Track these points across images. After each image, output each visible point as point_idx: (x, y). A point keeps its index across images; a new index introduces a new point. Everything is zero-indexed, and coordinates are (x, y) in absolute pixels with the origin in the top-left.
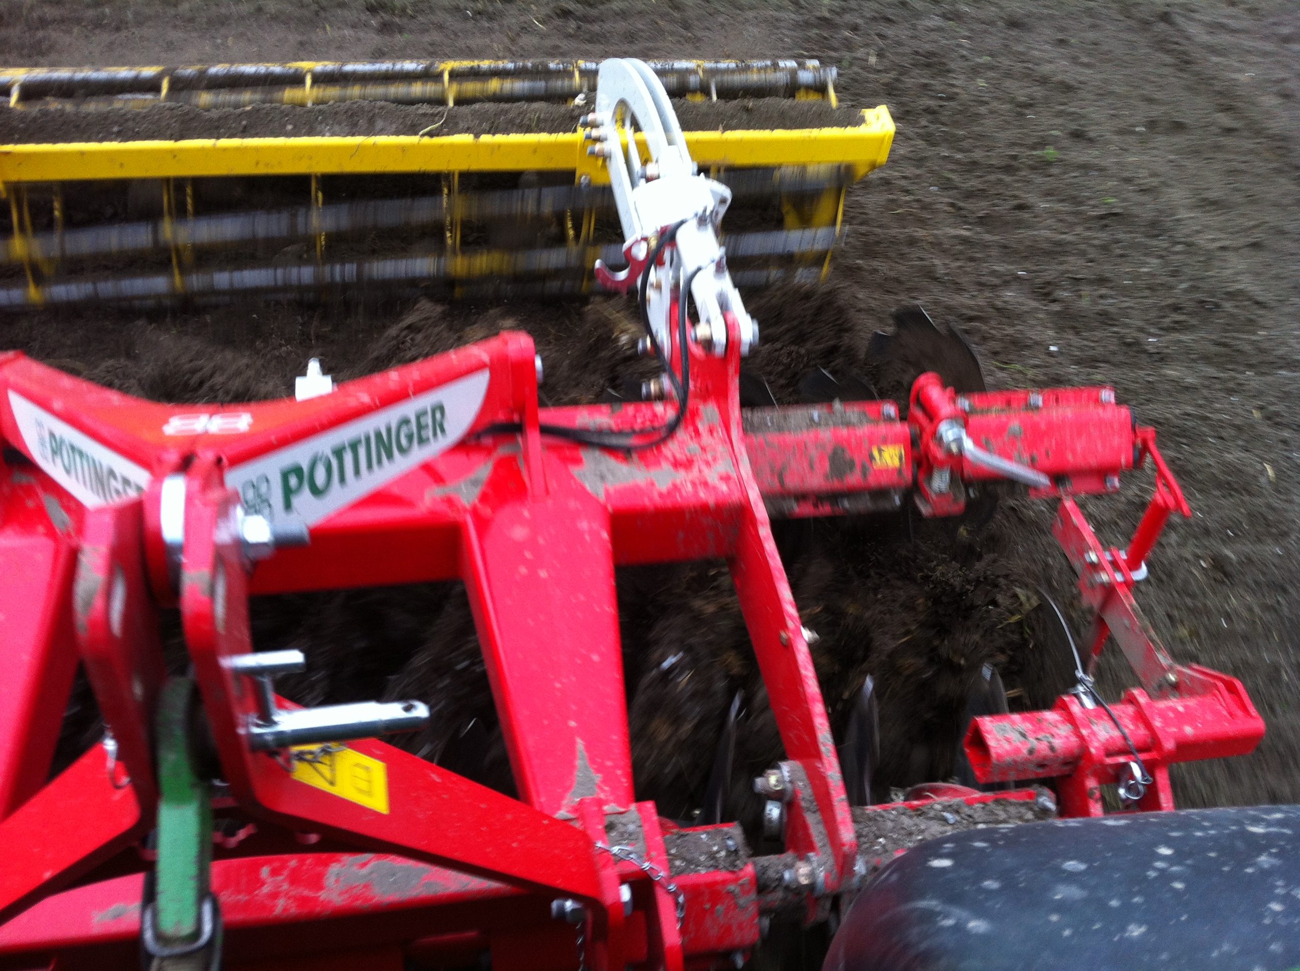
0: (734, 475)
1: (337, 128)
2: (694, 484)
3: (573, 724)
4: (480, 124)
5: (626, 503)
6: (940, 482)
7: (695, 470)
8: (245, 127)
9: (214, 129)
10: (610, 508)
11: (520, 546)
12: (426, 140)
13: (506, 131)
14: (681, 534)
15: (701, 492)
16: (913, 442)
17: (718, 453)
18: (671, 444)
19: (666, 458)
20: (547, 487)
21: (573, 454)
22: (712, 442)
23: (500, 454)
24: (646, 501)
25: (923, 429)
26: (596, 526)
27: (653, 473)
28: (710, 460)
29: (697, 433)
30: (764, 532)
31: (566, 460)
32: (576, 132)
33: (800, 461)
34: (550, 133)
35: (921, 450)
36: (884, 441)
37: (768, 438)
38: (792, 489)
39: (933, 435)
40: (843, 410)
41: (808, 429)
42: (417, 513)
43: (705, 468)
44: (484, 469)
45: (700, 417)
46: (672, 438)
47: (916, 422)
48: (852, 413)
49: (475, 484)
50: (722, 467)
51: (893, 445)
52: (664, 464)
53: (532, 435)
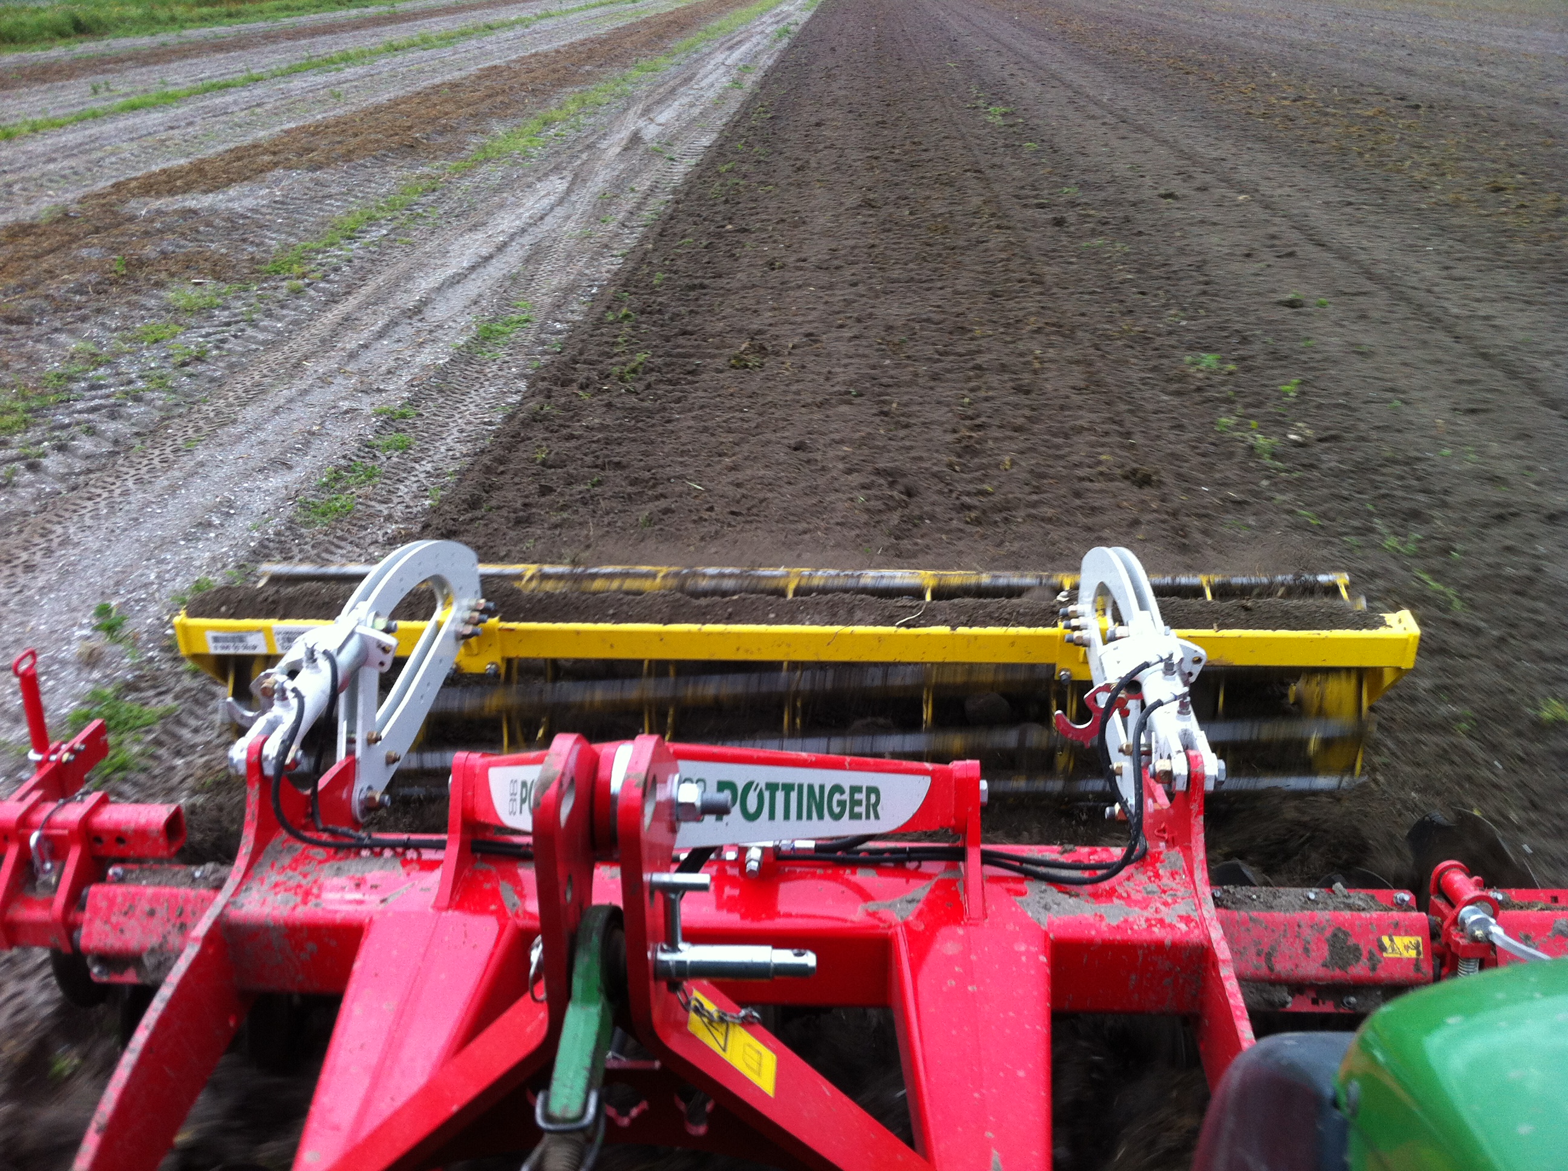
0: (1195, 915)
1: (817, 617)
2: (1147, 920)
3: (989, 1134)
4: (958, 617)
5: (1069, 933)
7: (1152, 909)
8: (730, 614)
9: (702, 614)
10: (1051, 936)
11: (950, 960)
12: (903, 630)
13: (984, 624)
14: (1133, 977)
15: (1156, 930)
16: (1434, 934)
17: (1179, 894)
18: (1126, 883)
19: (1120, 897)
20: (985, 909)
21: (1018, 887)
22: (1173, 885)
23: (940, 877)
24: (1093, 933)
25: (1444, 917)
26: (1034, 949)
27: (1103, 908)
28: (1170, 900)
29: (1157, 875)
30: (1226, 972)
31: (1009, 890)
32: (1055, 625)
33: (1292, 944)
34: (1029, 626)
35: (1442, 940)
36: (1397, 929)
37: (1253, 914)
38: (1284, 974)
39: (1456, 922)
40: (1345, 891)
41: (1302, 908)
42: (848, 925)
43: (1162, 908)
44: (921, 891)
45: (1162, 862)
46: (1128, 879)
47: (1439, 912)
48: (1358, 897)
49: (910, 902)
50: (1182, 908)
51: (1407, 934)
52: (1115, 900)
53: (974, 856)
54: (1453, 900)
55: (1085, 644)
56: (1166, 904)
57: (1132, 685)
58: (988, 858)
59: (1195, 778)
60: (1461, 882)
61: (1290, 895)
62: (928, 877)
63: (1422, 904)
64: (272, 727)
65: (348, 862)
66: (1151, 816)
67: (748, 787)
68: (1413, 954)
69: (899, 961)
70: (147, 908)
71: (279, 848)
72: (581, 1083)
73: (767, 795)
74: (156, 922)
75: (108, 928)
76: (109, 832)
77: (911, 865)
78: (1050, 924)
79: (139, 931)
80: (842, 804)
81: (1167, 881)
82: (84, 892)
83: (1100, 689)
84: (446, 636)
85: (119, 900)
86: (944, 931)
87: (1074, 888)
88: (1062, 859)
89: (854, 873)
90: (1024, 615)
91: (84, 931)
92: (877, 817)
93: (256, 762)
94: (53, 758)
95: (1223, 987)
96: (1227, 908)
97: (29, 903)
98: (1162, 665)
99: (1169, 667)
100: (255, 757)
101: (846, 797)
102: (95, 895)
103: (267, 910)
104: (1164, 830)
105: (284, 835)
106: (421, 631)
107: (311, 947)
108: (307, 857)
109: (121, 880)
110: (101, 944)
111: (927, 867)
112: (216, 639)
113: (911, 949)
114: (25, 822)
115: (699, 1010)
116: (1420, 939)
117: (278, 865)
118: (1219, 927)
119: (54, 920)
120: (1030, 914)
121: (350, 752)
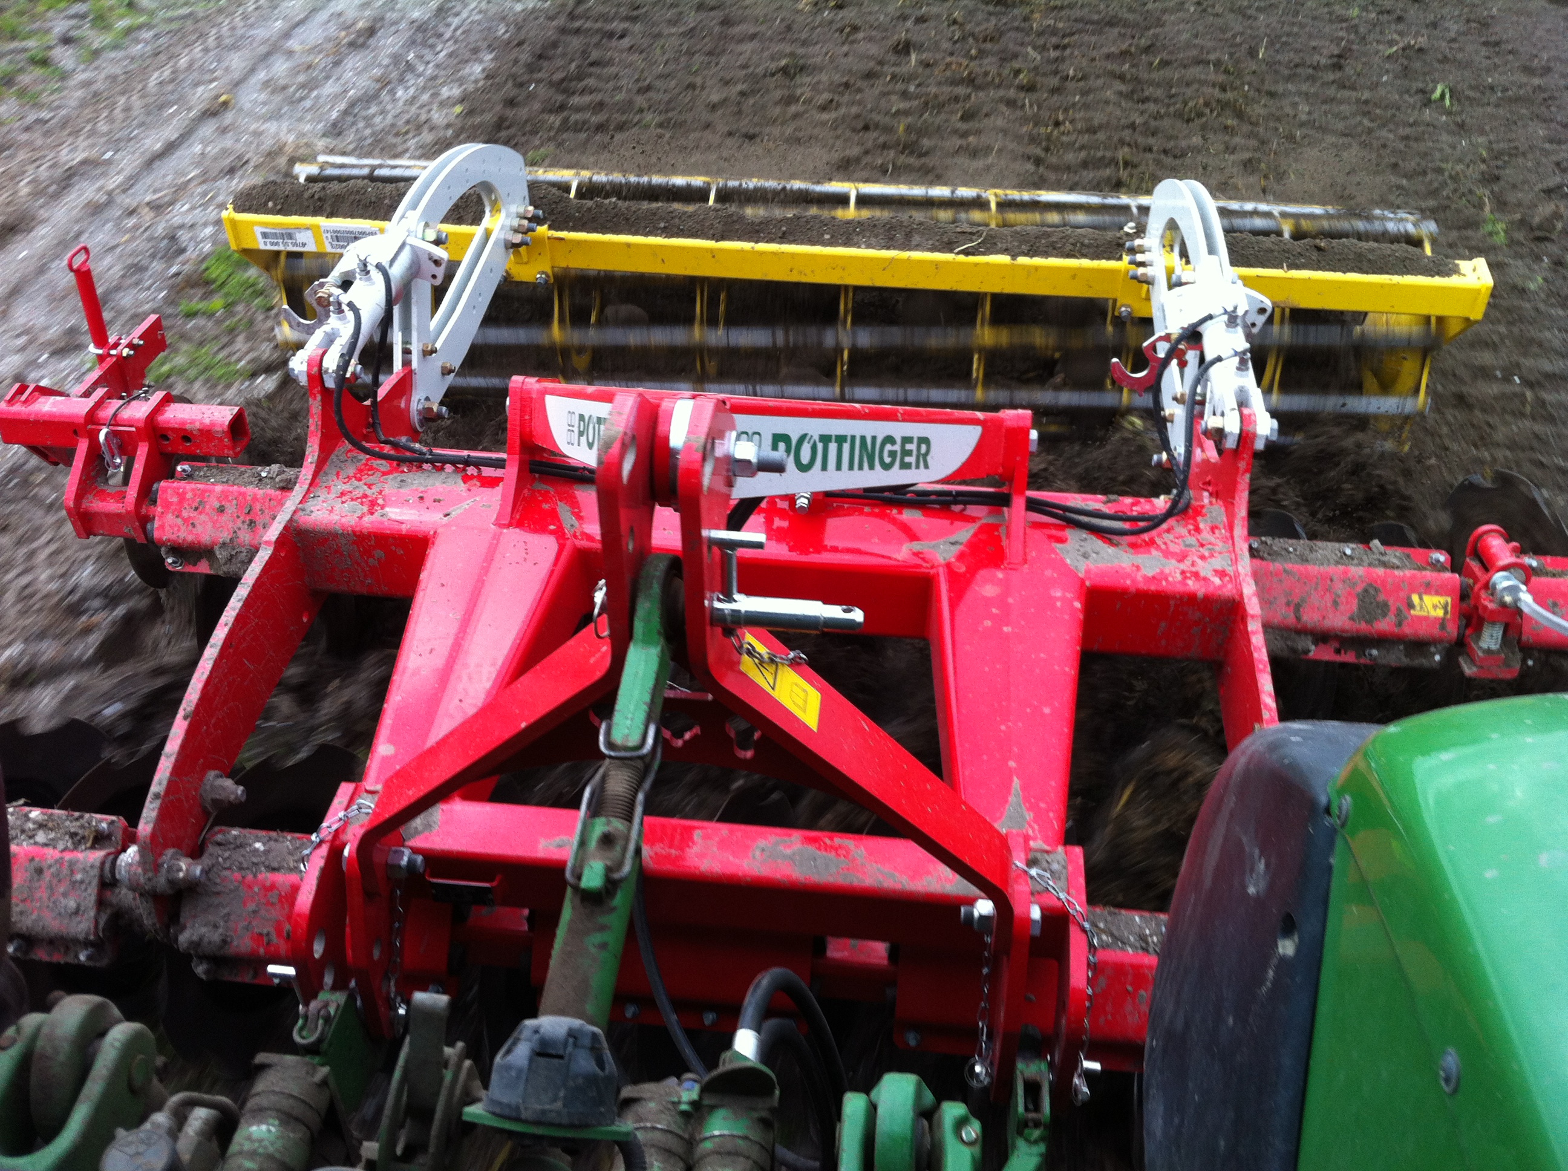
0: (1230, 570)
1: (873, 240)
2: (1183, 573)
3: (1012, 764)
5: (1107, 581)
6: (1490, 639)
7: (1188, 562)
8: (784, 233)
9: (755, 232)
10: (1088, 583)
11: (988, 602)
12: (962, 258)
14: (1163, 624)
15: (1190, 582)
16: (1463, 595)
17: (1217, 548)
18: (1166, 535)
19: (1158, 548)
20: (1025, 554)
21: (1059, 534)
22: (1212, 539)
23: (984, 521)
24: (1128, 582)
25: (1476, 580)
26: (1069, 595)
27: (1141, 559)
28: (1207, 554)
29: (1197, 529)
30: (1254, 626)
31: (1050, 537)
32: (1120, 258)
33: (1322, 597)
34: (1092, 259)
35: (1471, 602)
36: (1429, 588)
37: (1288, 566)
38: (1310, 625)
39: (1486, 586)
40: (1382, 548)
41: (1337, 563)
42: (892, 562)
43: (1199, 561)
44: (965, 533)
45: (1204, 516)
46: (1168, 531)
47: (1471, 574)
48: (1394, 555)
49: (952, 544)
50: (1218, 563)
51: (1437, 593)
52: (1154, 552)
53: (1019, 503)
54: (1488, 564)
55: (1148, 282)
56: (1203, 557)
57: (1193, 336)
58: (1033, 505)
59: (1246, 437)
60: (1498, 546)
61: (1326, 549)
62: (972, 519)
63: (1456, 566)
64: (330, 340)
65: (411, 475)
66: (1198, 465)
67: (802, 438)
68: (1440, 613)
69: (939, 600)
70: (217, 505)
71: (343, 457)
72: (641, 716)
73: (820, 446)
74: (225, 518)
75: (179, 521)
76: (173, 430)
77: (957, 508)
78: (1088, 571)
79: (210, 525)
80: (893, 454)
81: (1206, 536)
82: (155, 486)
83: (1161, 339)
84: (495, 243)
85: (189, 495)
86: (983, 573)
87: (1115, 538)
88: (1105, 509)
89: (900, 513)
90: (1088, 246)
91: (156, 524)
92: (926, 467)
93: (317, 375)
94: (113, 352)
95: (1249, 641)
96: (1262, 558)
97: (102, 495)
98: (1226, 317)
99: (1232, 319)
100: (315, 369)
101: (897, 447)
102: (165, 490)
103: (335, 518)
104: (1209, 483)
105: (348, 446)
106: (471, 237)
107: (379, 553)
108: (371, 468)
109: (189, 477)
110: (173, 537)
111: (972, 510)
112: (265, 235)
113: (950, 590)
114: (92, 417)
115: (751, 652)
116: (1449, 600)
117: (343, 474)
118: (1252, 582)
119: (128, 512)
120: (1068, 561)
121: (406, 363)
